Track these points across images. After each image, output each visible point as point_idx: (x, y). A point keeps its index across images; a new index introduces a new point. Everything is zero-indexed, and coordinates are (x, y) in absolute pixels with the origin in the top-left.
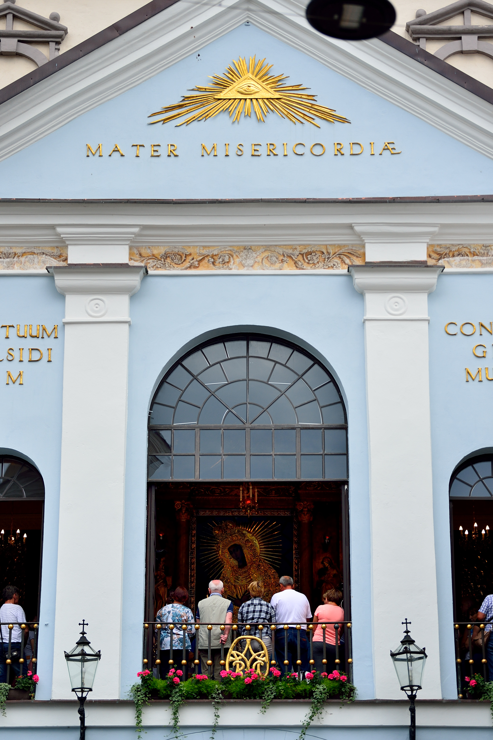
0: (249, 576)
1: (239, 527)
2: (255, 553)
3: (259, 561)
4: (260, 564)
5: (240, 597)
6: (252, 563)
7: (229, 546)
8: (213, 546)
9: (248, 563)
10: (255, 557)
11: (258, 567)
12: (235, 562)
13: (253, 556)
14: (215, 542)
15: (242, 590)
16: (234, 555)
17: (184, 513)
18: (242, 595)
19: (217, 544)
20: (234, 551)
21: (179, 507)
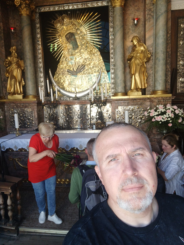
0: (80, 55)
1: (72, 20)
5: (75, 70)
6: (82, 45)
7: (66, 34)
8: (55, 35)
9: (79, 45)
12: (70, 46)
13: (82, 40)
14: (57, 32)
15: (76, 65)
16: (69, 40)
17: (23, 8)
18: (76, 69)
19: (58, 33)
20: (69, 37)
21: (19, 3)
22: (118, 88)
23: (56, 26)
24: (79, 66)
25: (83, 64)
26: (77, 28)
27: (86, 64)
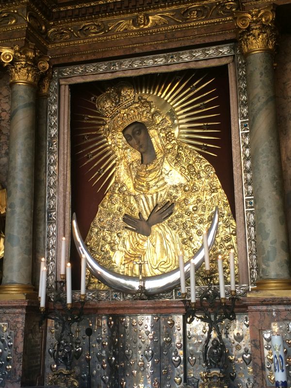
1: (141, 92)
2: (170, 134)
3: (178, 148)
4: (181, 153)
5: (146, 218)
6: (166, 152)
7: (124, 126)
8: (97, 130)
9: (159, 153)
10: (170, 142)
11: (177, 160)
12: (133, 156)
13: (167, 140)
14: (101, 122)
15: (148, 204)
16: (134, 141)
17: (20, 69)
18: (149, 213)
19: (104, 125)
20: (134, 133)
21: (10, 59)
22: (268, 266)
23: (100, 108)
24: (157, 205)
25: (168, 200)
26: (153, 110)
27: (177, 200)
